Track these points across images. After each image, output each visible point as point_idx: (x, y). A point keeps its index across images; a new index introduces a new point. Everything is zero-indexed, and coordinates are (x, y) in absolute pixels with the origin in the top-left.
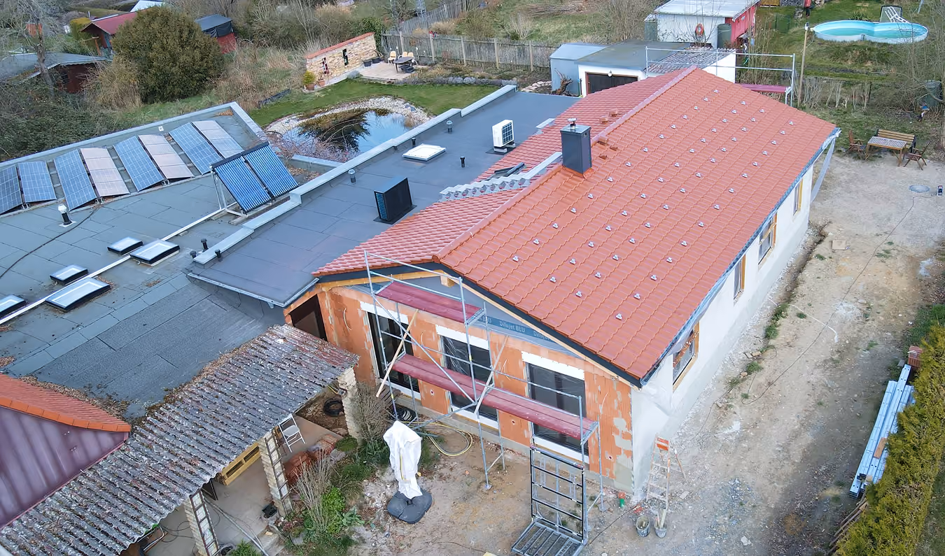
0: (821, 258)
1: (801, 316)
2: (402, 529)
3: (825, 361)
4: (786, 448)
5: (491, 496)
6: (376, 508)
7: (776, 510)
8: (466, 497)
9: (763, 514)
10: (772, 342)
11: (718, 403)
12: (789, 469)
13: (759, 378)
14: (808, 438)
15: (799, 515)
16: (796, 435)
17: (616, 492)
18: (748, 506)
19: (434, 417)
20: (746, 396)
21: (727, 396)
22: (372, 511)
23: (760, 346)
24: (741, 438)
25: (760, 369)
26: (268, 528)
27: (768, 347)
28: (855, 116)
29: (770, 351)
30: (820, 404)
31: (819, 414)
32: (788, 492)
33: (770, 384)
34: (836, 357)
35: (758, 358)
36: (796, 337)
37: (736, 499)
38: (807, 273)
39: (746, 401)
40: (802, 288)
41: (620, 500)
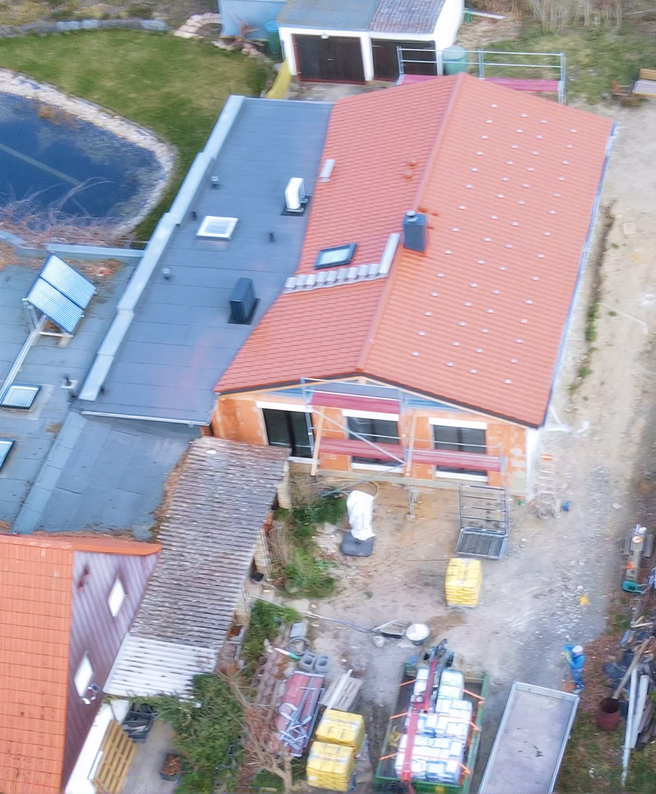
0: (615, 246)
1: (612, 314)
2: (363, 562)
3: (642, 354)
4: (627, 433)
5: (418, 522)
6: (333, 554)
7: (632, 480)
8: (399, 528)
9: (624, 485)
10: (594, 344)
11: (565, 409)
12: (633, 449)
13: (592, 381)
14: (642, 422)
15: (648, 480)
16: (632, 422)
17: (513, 496)
18: (612, 483)
19: (334, 474)
20: (586, 399)
21: (571, 401)
22: (331, 557)
23: (584, 350)
24: (593, 433)
25: (590, 372)
26: (264, 588)
27: (591, 350)
28: (611, 38)
29: (594, 354)
30: (645, 392)
31: (646, 402)
32: (637, 467)
33: (602, 384)
34: (649, 348)
35: (586, 362)
36: (613, 336)
37: (601, 480)
38: (608, 268)
39: (587, 402)
40: (607, 285)
41: (518, 500)
